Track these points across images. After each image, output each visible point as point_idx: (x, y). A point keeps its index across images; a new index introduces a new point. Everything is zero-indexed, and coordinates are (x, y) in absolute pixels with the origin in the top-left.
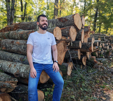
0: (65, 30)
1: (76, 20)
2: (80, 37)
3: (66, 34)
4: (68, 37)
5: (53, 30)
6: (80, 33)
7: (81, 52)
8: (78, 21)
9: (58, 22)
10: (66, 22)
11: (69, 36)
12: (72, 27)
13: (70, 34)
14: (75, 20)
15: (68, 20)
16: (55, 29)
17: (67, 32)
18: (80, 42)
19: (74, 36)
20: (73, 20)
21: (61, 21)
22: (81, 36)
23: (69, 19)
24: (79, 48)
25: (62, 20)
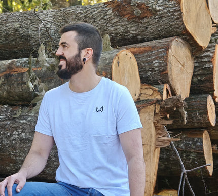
0: (149, 56)
1: (188, 11)
2: (207, 80)
3: (153, 70)
4: (163, 83)
5: (110, 64)
6: (206, 59)
7: (213, 142)
8: (198, 15)
9: (111, 19)
10: (145, 20)
11: (168, 82)
12: (174, 43)
13: (169, 72)
14: (184, 11)
15: (156, 11)
16: (115, 62)
17: (156, 63)
18: (210, 98)
19: (184, 76)
20: (175, 11)
21: (124, 16)
22: (212, 74)
23: (158, 8)
24: (208, 126)
25: (128, 9)
